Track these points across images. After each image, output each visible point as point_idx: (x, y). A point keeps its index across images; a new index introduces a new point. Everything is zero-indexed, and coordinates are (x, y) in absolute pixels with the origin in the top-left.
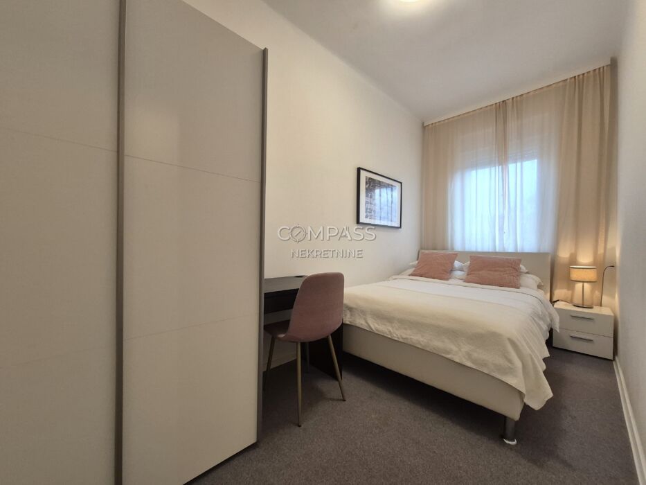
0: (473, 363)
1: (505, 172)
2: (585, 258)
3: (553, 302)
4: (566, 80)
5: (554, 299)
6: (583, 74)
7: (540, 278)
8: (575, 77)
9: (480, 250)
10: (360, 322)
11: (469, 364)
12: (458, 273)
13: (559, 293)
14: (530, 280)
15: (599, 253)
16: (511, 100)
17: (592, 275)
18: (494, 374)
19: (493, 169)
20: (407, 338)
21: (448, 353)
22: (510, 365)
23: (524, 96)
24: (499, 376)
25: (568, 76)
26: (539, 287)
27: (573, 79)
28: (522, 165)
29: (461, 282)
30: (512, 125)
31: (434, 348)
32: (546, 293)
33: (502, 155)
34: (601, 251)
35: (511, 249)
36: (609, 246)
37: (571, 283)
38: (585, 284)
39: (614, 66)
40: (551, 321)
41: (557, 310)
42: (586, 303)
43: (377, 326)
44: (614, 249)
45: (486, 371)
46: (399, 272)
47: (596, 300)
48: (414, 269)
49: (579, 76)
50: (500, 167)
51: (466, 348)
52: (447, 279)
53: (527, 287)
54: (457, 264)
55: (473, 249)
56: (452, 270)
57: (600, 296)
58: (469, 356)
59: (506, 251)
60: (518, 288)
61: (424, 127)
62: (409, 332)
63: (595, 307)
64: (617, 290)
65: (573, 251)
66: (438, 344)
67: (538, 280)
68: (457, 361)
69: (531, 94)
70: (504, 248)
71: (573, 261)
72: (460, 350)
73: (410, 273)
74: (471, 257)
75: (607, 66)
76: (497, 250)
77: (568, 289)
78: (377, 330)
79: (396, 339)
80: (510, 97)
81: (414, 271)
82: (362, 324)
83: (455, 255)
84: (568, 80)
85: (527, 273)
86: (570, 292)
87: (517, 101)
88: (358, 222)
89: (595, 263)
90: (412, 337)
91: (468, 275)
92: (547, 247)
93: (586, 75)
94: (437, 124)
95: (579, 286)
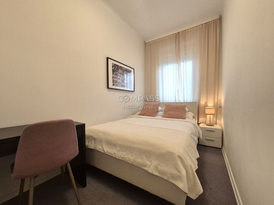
0: (159, 173)
1: (179, 66)
2: (211, 104)
3: (199, 124)
4: (203, 24)
5: (199, 123)
6: (209, 22)
7: (193, 113)
8: (206, 23)
9: (170, 102)
10: (99, 148)
11: (156, 174)
12: (161, 113)
13: (201, 119)
14: (190, 115)
15: (215, 102)
16: (181, 32)
17: (213, 111)
18: (170, 180)
19: (174, 65)
20: (123, 157)
21: (145, 166)
22: (179, 174)
23: (187, 31)
24: (173, 182)
25: (204, 22)
26: (194, 117)
27: (205, 24)
28: (186, 63)
29: (161, 117)
30: (182, 44)
31: (138, 164)
32: (196, 120)
33: (178, 58)
34: (216, 101)
35: (182, 101)
36: (219, 98)
37: (205, 115)
38: (211, 115)
39: (220, 19)
40: (199, 134)
41: (201, 128)
42: (211, 123)
43: (108, 150)
44: (221, 100)
45: (165, 178)
46: (134, 114)
47: (214, 122)
48: (140, 112)
49: (207, 22)
50: (178, 64)
51: (155, 163)
52: (155, 116)
53: (189, 118)
54: (160, 108)
55: (167, 101)
56: (157, 112)
57: (216, 120)
58: (156, 168)
59: (180, 102)
60: (185, 119)
61: (145, 44)
62: (125, 153)
63: (214, 125)
64: (222, 117)
65: (206, 101)
66: (140, 160)
67: (193, 114)
68: (150, 171)
69: (189, 30)
70: (179, 101)
71: (206, 105)
72: (152, 165)
73: (139, 114)
74: (166, 105)
75: (218, 19)
76: (177, 102)
77: (204, 118)
78: (108, 152)
79: (118, 158)
80: (181, 31)
81: (140, 113)
82: (100, 149)
83: (159, 104)
84: (204, 25)
85: (189, 111)
86: (205, 119)
87: (184, 33)
88: (108, 87)
89: (214, 106)
90: (126, 156)
91: (164, 113)
92: (196, 100)
93: (210, 22)
94: (151, 42)
95: (208, 116)
